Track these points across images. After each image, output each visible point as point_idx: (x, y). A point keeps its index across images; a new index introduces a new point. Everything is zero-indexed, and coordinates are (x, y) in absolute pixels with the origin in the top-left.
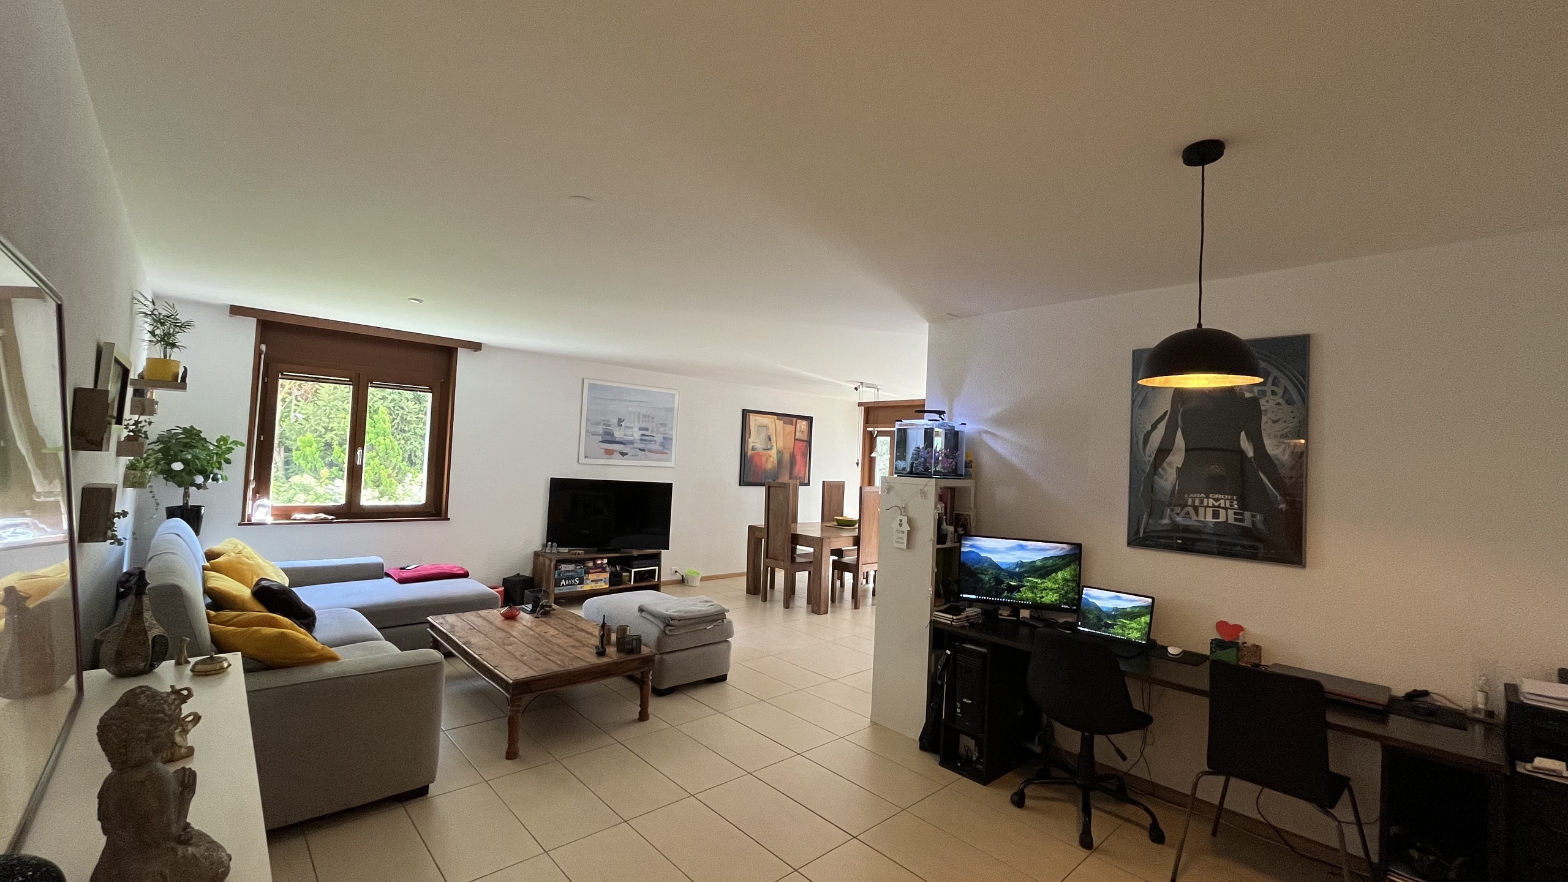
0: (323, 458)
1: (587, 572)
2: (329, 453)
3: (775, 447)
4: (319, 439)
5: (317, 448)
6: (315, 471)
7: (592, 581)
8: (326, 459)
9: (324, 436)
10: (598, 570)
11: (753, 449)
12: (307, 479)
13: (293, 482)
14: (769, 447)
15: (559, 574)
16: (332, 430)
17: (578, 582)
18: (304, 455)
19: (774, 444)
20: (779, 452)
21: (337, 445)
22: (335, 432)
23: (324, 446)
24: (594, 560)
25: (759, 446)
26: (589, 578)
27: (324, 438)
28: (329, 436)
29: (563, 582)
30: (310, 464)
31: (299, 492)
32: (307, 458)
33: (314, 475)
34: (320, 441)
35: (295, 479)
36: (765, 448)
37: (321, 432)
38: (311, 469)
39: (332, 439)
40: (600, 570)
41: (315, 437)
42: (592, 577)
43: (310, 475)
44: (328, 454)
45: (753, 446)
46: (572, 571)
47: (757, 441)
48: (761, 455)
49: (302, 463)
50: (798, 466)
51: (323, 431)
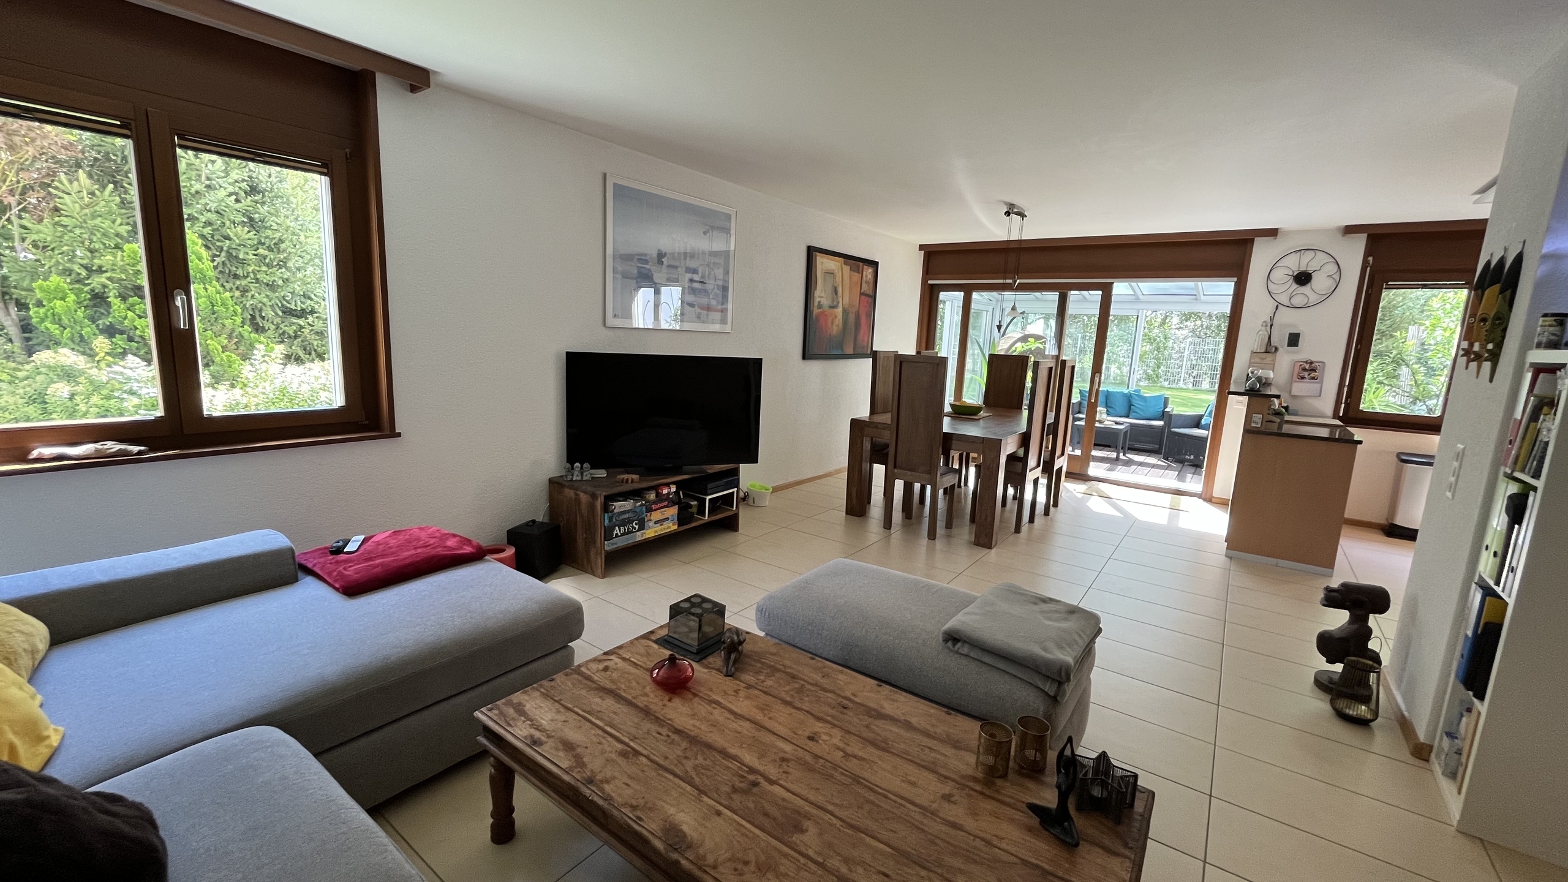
0: (93, 320)
1: (649, 510)
2: (103, 311)
3: (840, 304)
4: (77, 286)
5: (78, 303)
6: (82, 344)
7: (656, 523)
8: (100, 322)
9: (87, 282)
10: (662, 505)
11: (820, 306)
12: (67, 357)
13: (39, 363)
14: (835, 303)
15: (610, 519)
16: (100, 270)
17: (637, 527)
18: (53, 315)
19: (840, 300)
20: (845, 312)
21: (116, 297)
22: (108, 275)
23: (90, 300)
24: (656, 488)
25: (825, 302)
26: (652, 518)
27: (89, 284)
28: (97, 281)
29: (617, 531)
30: (68, 329)
31: (55, 378)
32: (60, 320)
33: (81, 350)
34: (81, 291)
35: (44, 356)
36: (831, 305)
37: (79, 274)
38: (72, 339)
39: (105, 286)
40: (666, 503)
41: (70, 283)
42: (656, 516)
43: (73, 349)
44: (102, 314)
45: (819, 302)
46: (628, 511)
47: (823, 295)
48: (826, 315)
49: (54, 329)
50: (862, 332)
51: (84, 273)
